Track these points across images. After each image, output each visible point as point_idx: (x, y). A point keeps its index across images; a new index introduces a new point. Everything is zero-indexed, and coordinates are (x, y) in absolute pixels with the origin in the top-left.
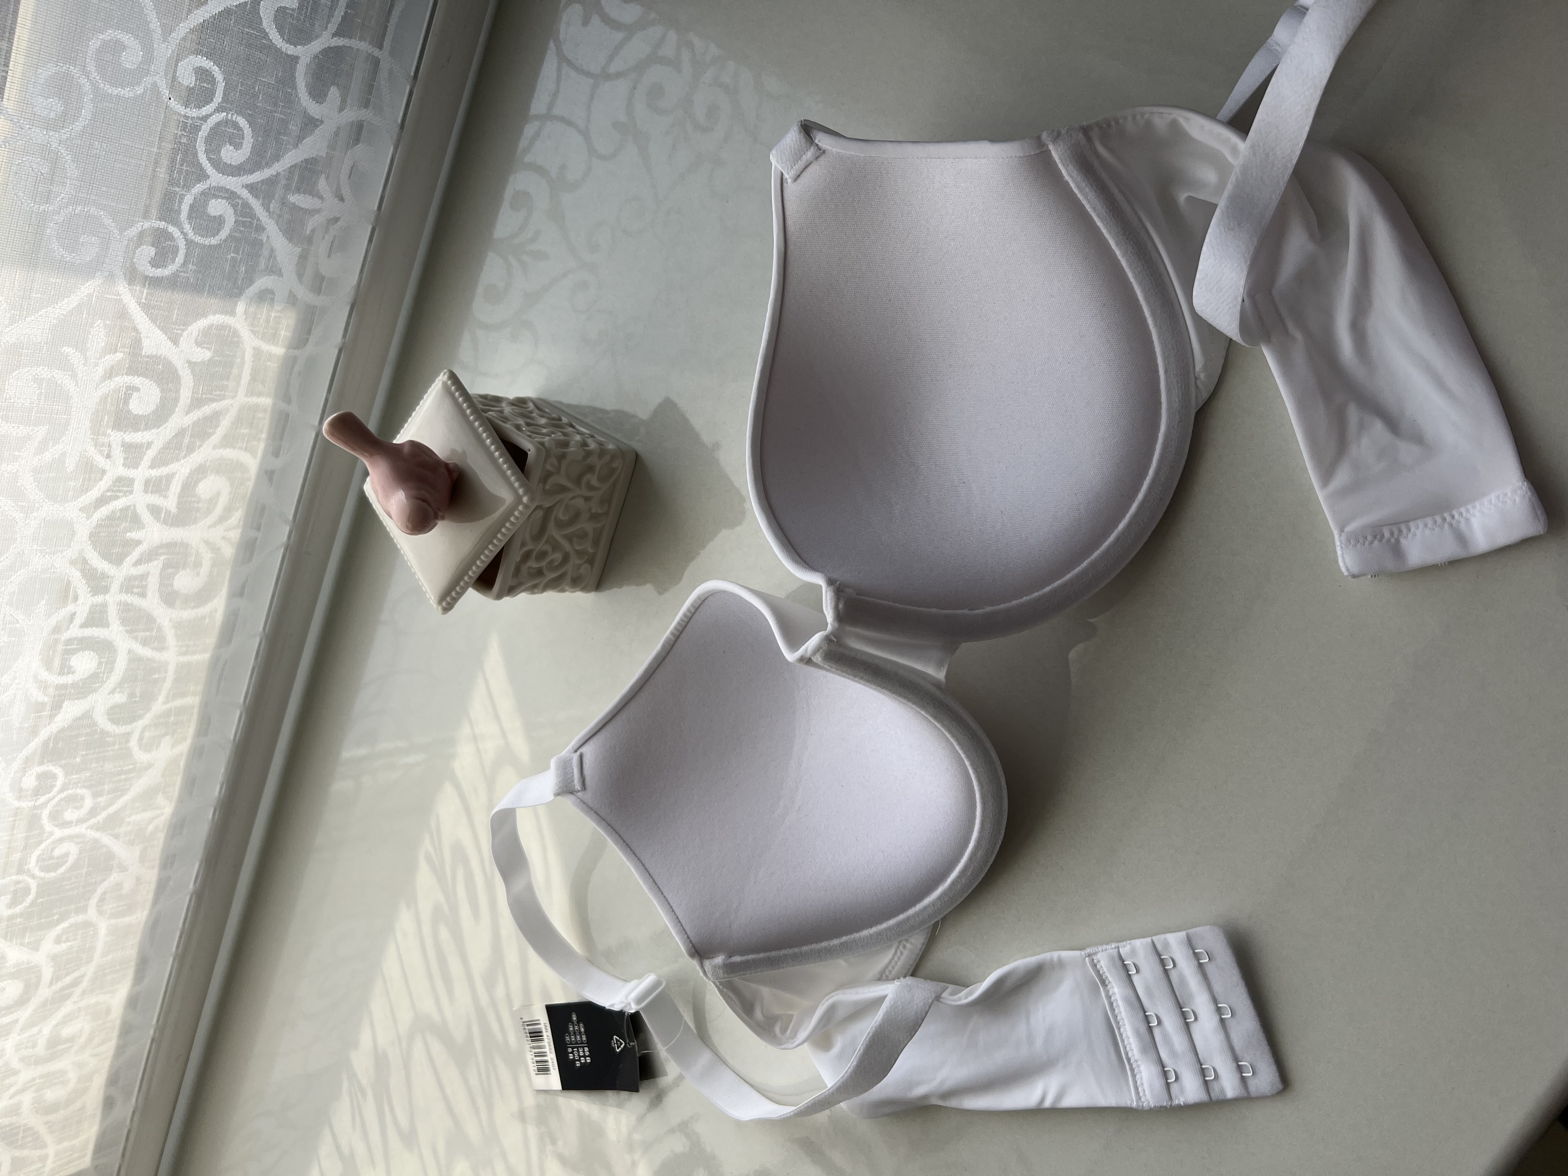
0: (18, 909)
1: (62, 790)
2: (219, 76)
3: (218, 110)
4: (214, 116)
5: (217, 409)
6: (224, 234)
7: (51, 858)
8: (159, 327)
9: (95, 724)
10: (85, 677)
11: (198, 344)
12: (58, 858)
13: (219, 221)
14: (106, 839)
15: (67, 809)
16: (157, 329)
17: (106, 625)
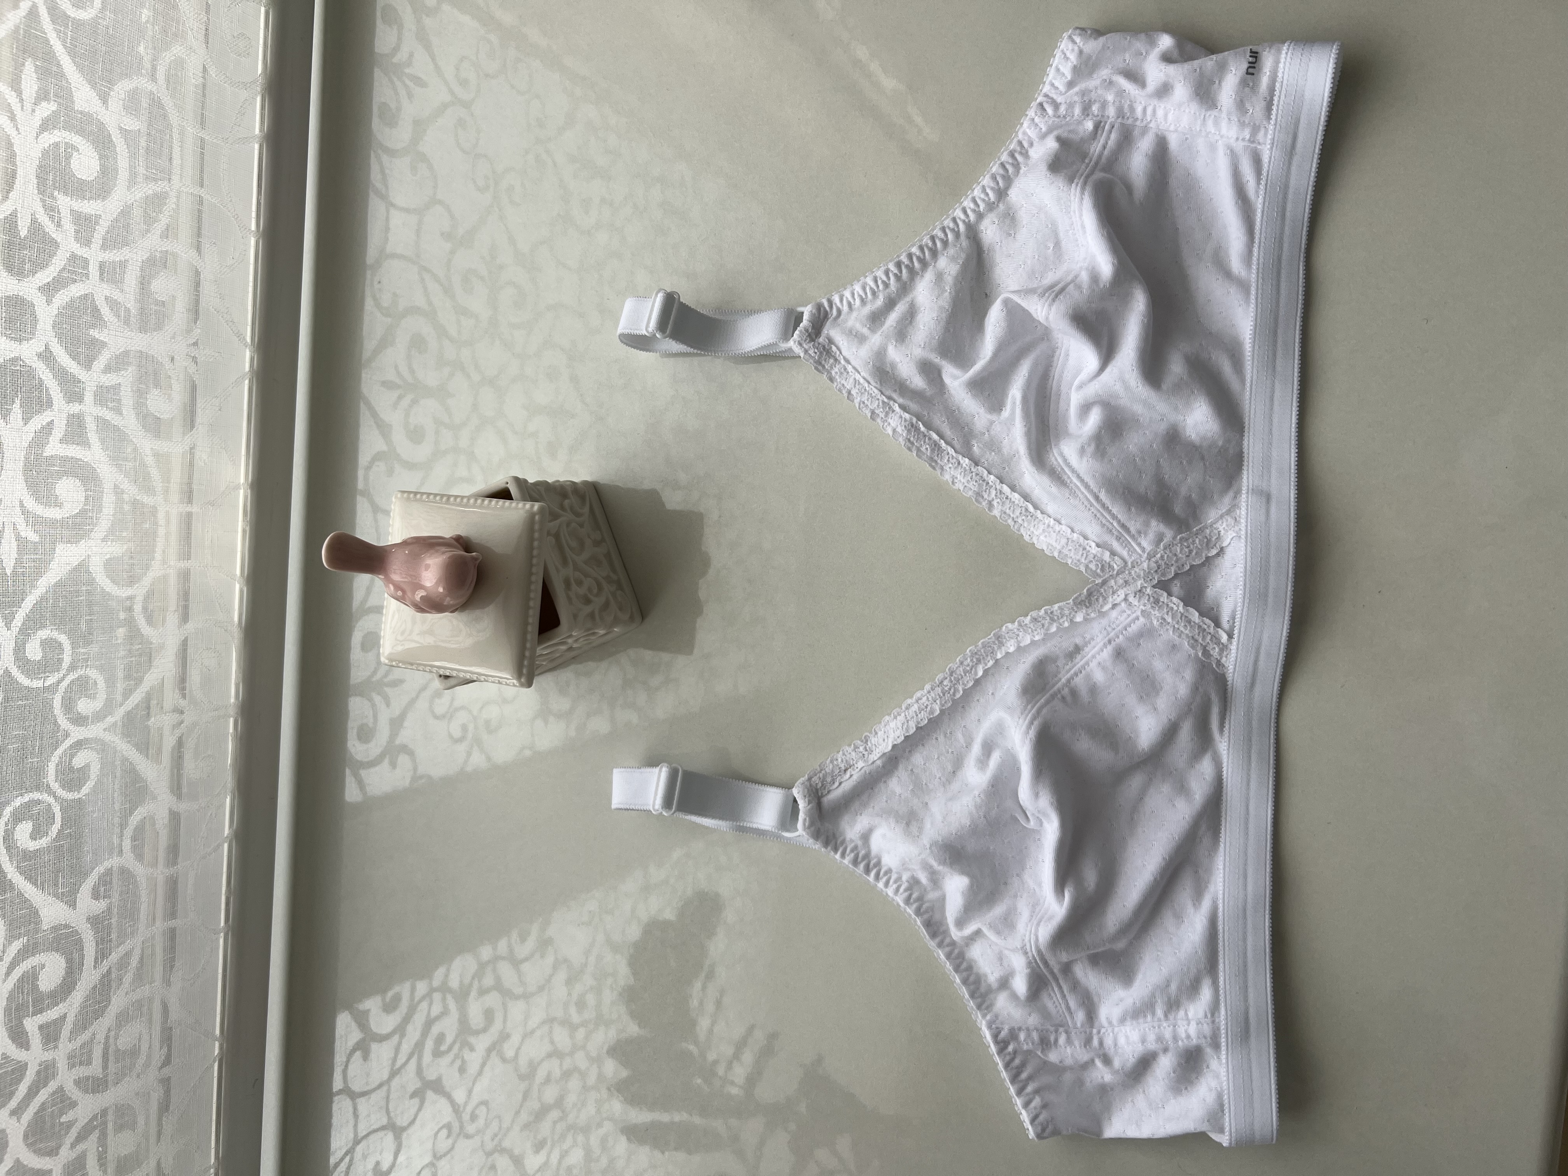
0: (43, 842)
1: (72, 668)
5: (157, 191)
7: (71, 769)
9: (91, 582)
10: (73, 514)
11: (127, 108)
12: (79, 770)
15: (80, 698)
16: (85, 81)
17: (88, 445)
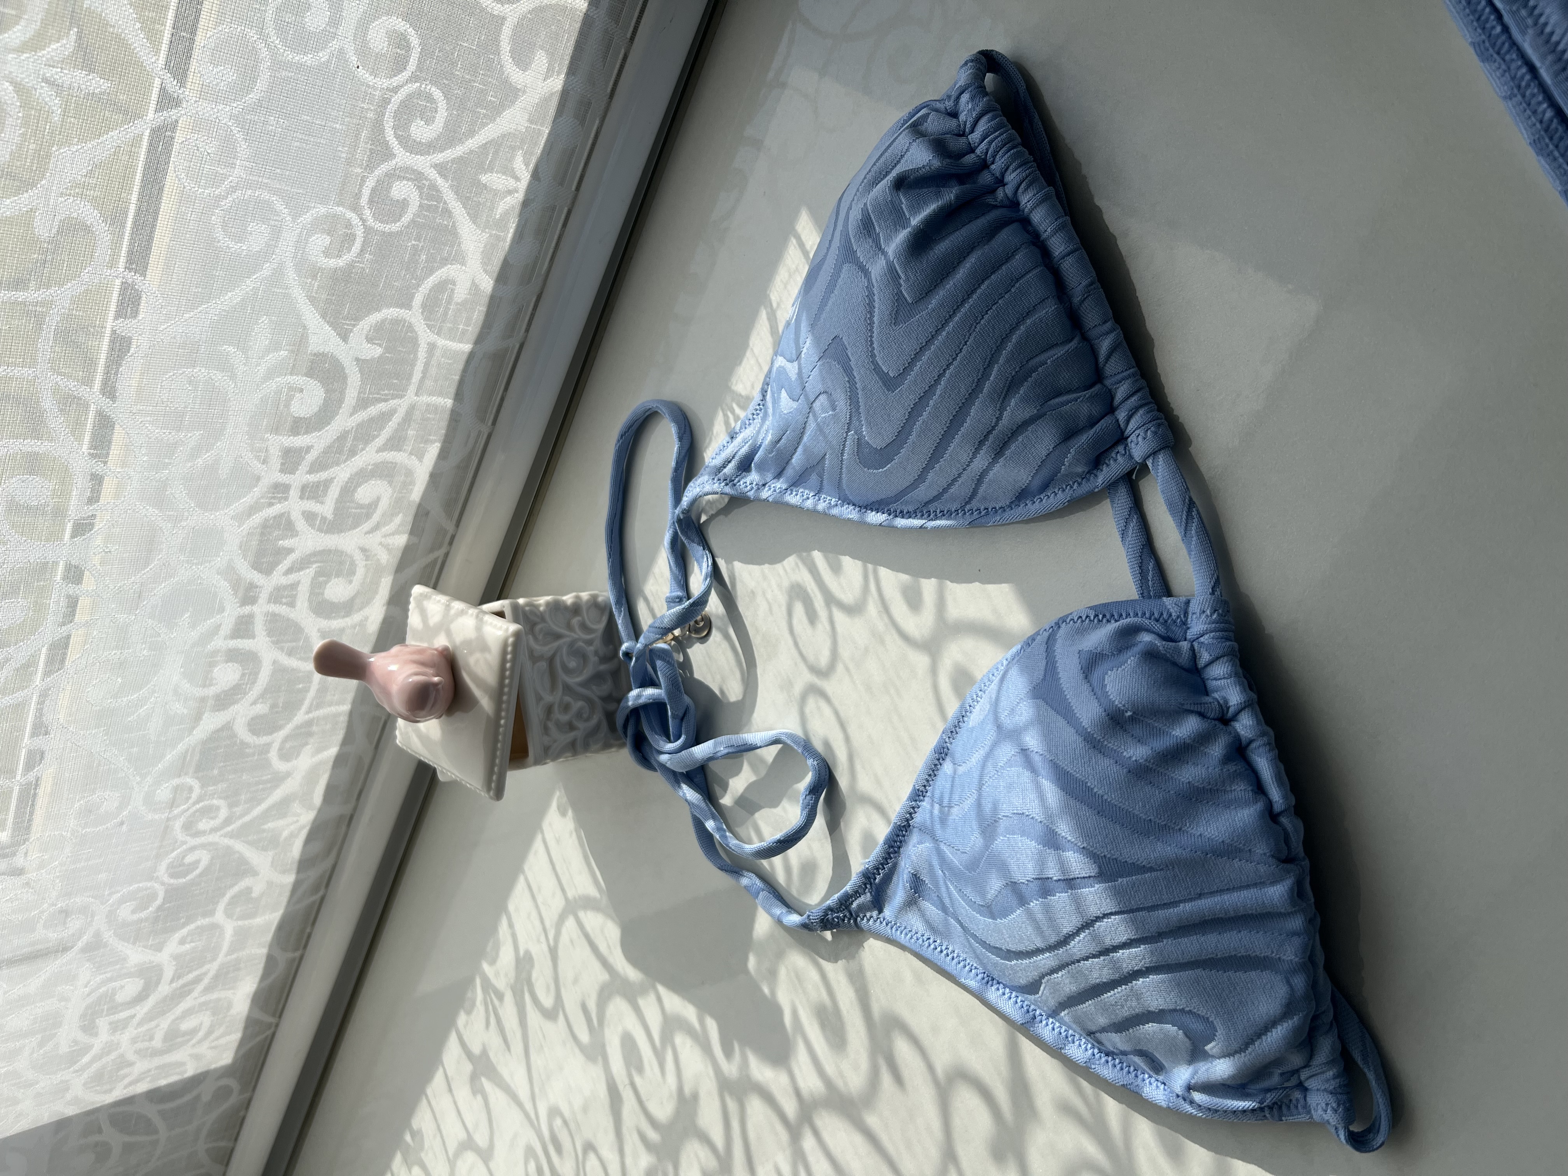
0: (143, 914)
1: (197, 802)
2: (415, 41)
3: (410, 80)
4: (406, 87)
5: (384, 410)
6: (406, 219)
7: (182, 865)
8: (328, 322)
9: (234, 736)
10: (226, 689)
11: (369, 340)
12: (190, 864)
13: (404, 204)
14: (239, 846)
15: (201, 820)
16: (326, 324)
17: (253, 637)
